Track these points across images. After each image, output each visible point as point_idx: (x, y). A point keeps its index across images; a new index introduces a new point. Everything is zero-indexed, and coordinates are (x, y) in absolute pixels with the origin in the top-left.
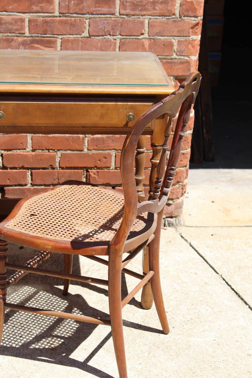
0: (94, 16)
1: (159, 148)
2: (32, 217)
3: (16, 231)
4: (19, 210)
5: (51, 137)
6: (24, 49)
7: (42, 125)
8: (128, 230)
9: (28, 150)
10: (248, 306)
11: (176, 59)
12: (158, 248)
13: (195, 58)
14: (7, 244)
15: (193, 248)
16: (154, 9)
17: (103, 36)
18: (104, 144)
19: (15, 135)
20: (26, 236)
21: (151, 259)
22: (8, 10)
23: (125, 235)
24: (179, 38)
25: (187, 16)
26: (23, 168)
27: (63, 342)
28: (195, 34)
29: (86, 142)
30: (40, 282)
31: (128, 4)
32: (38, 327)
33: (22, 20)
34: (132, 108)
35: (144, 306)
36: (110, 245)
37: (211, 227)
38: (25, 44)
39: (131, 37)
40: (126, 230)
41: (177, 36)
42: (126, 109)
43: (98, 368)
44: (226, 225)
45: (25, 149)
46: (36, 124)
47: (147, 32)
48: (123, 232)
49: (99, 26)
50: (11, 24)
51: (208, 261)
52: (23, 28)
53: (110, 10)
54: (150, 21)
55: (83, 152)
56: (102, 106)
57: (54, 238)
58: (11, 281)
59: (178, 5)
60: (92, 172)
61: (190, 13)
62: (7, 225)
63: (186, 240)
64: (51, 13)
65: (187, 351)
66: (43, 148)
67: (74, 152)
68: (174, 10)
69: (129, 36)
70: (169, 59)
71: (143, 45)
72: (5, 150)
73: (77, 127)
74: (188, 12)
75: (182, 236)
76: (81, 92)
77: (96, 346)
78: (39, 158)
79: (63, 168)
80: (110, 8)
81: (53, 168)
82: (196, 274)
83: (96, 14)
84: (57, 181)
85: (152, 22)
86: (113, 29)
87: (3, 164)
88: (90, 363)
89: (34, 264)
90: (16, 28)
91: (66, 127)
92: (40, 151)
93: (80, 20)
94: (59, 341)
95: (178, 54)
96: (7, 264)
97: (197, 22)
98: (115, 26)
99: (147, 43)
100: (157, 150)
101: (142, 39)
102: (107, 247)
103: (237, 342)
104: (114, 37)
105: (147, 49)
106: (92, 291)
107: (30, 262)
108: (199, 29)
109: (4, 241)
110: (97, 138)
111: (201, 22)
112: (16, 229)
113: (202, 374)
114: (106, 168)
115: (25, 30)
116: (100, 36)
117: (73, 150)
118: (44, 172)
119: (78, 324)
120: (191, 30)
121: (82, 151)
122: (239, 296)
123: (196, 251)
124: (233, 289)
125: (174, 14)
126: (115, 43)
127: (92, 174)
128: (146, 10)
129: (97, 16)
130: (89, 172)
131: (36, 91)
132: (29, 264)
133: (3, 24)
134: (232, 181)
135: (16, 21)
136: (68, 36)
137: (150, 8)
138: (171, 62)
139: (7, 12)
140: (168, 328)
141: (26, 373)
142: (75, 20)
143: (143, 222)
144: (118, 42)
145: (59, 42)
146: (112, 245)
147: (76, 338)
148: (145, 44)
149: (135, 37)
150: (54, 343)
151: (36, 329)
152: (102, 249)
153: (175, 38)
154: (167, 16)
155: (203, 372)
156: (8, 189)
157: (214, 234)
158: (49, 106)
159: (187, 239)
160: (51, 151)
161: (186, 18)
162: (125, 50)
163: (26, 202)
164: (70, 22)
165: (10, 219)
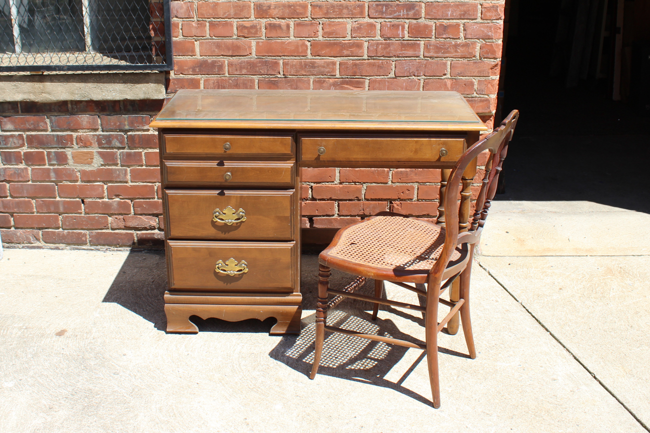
0: (400, 58)
1: (468, 181)
2: (352, 246)
3: (339, 258)
4: (339, 239)
5: (357, 171)
6: (335, 89)
7: (360, 160)
8: (448, 259)
9: (336, 182)
10: (549, 333)
11: (476, 97)
12: (469, 277)
13: (494, 96)
14: (330, 271)
15: (492, 276)
16: (456, 51)
17: (408, 77)
18: (407, 177)
19: (325, 168)
20: (349, 263)
21: (462, 287)
22: (321, 55)
23: (444, 264)
24: (479, 78)
25: (486, 58)
26: (331, 199)
27: (376, 364)
28: (495, 74)
29: (390, 175)
30: (349, 308)
31: (431, 48)
32: (352, 349)
33: (334, 64)
34: (444, 143)
35: (450, 332)
36: (429, 273)
37: (507, 256)
38: (335, 85)
39: (434, 78)
40: (446, 260)
41: (477, 76)
42: (439, 145)
43: (411, 389)
44: (521, 255)
45: (333, 182)
46: (354, 158)
47: (449, 73)
48: (443, 261)
49: (405, 67)
50: (323, 67)
51: (508, 289)
52: (334, 70)
53: (415, 53)
54: (452, 63)
55: (387, 185)
56: (416, 142)
57: (376, 266)
58: (331, 305)
59: (478, 48)
60: (396, 204)
61: (490, 55)
62: (330, 252)
63: (484, 269)
64: (360, 56)
65: (494, 375)
66: (350, 181)
67: (379, 185)
68: (475, 53)
69: (432, 76)
70: (469, 98)
71: (446, 85)
72: (314, 183)
73: (392, 162)
74: (488, 54)
75: (480, 265)
76: (397, 129)
77: (407, 369)
78: (346, 190)
79: (368, 200)
80: (415, 51)
81: (359, 200)
82: (497, 301)
83: (402, 57)
84: (363, 212)
85: (454, 63)
86: (417, 70)
87: (312, 196)
88: (403, 385)
89: (351, 290)
90: (328, 71)
91: (382, 162)
92: (347, 184)
93: (387, 62)
94: (373, 363)
95: (478, 93)
96: (328, 290)
97: (496, 63)
98: (420, 67)
99: (449, 83)
100: (467, 183)
101: (444, 79)
102: (426, 275)
103: (541, 367)
104: (418, 77)
105: (450, 88)
106: (399, 316)
107: (348, 288)
108: (498, 70)
109: (327, 268)
110: (401, 171)
111: (500, 63)
112: (339, 257)
113: (510, 397)
114: (409, 199)
115: (336, 72)
116: (406, 77)
117: (378, 183)
118: (351, 203)
119: (390, 348)
120: (491, 71)
121: (387, 183)
122: (540, 323)
123: (495, 279)
124: (534, 317)
125: (475, 56)
126: (420, 83)
127: (395, 205)
128: (448, 52)
129: (403, 59)
130: (393, 203)
131: (355, 128)
132: (346, 290)
133: (316, 67)
134: (523, 212)
135: (328, 64)
136: (376, 77)
137: (452, 51)
138: (472, 100)
139: (320, 56)
140: (475, 354)
141: (343, 392)
142: (382, 63)
143: (458, 252)
144: (422, 81)
145: (367, 82)
146: (432, 273)
147: (388, 360)
148: (447, 84)
149: (438, 77)
150: (369, 365)
151: (350, 351)
152: (422, 277)
153: (476, 78)
154: (468, 58)
155: (511, 395)
156: (317, 219)
157: (511, 263)
158: (367, 142)
159: (486, 268)
160: (357, 184)
161: (486, 59)
162: (428, 90)
163: (345, 232)
164: (377, 64)
165: (332, 247)
